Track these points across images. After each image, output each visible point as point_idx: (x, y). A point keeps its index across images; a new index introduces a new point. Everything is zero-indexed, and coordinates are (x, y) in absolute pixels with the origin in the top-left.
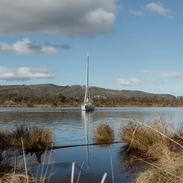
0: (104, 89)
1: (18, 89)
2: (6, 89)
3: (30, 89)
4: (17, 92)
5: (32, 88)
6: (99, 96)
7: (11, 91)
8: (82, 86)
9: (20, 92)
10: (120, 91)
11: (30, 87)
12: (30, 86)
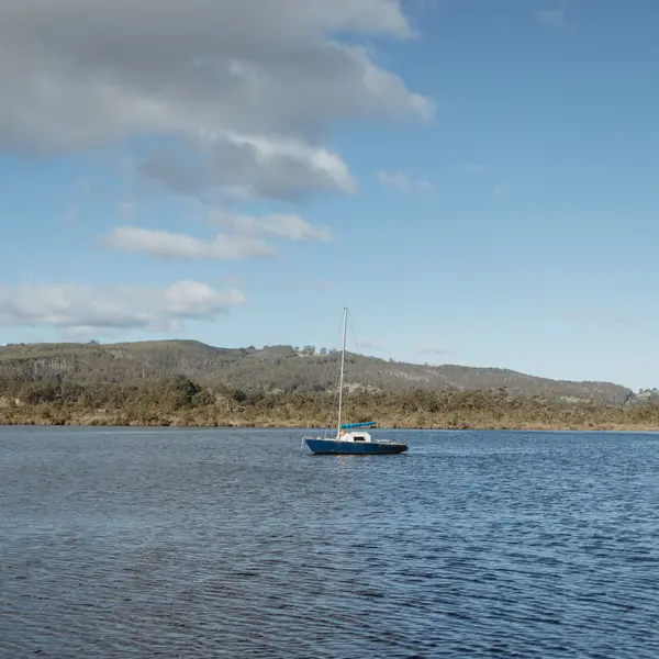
0: (379, 362)
1: (67, 357)
2: (25, 357)
3: (113, 356)
4: (63, 367)
5: (118, 355)
6: (357, 385)
7: (43, 362)
8: (301, 349)
9: (73, 367)
10: (433, 368)
11: (113, 352)
12: (115, 347)
